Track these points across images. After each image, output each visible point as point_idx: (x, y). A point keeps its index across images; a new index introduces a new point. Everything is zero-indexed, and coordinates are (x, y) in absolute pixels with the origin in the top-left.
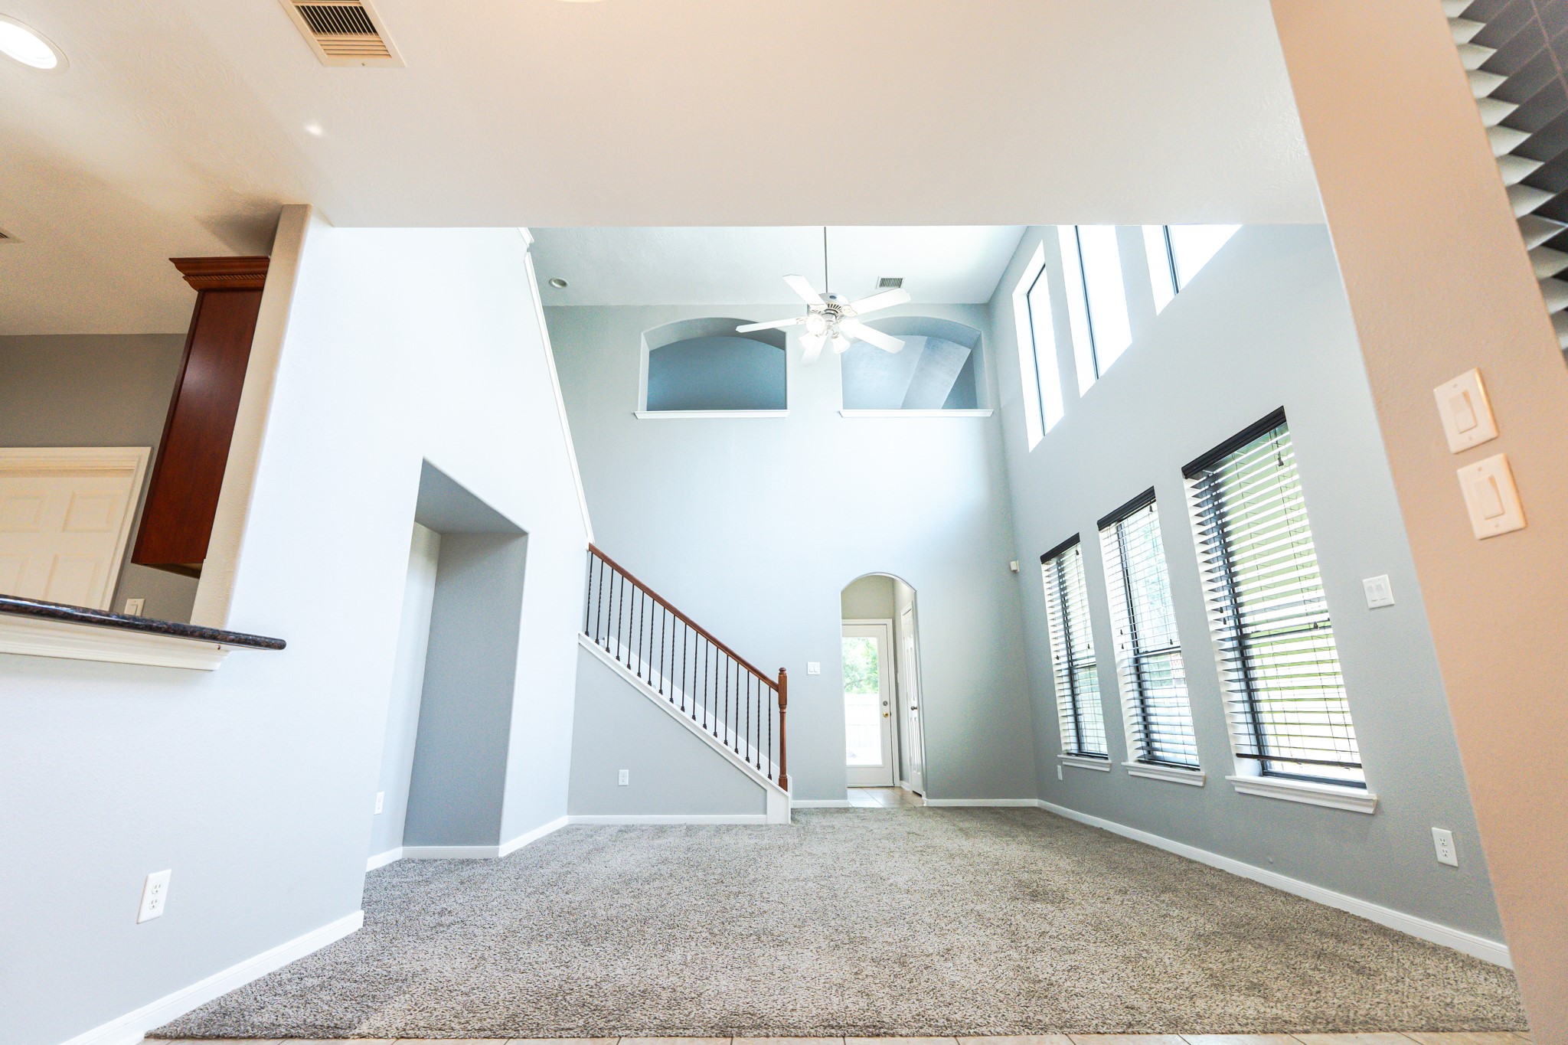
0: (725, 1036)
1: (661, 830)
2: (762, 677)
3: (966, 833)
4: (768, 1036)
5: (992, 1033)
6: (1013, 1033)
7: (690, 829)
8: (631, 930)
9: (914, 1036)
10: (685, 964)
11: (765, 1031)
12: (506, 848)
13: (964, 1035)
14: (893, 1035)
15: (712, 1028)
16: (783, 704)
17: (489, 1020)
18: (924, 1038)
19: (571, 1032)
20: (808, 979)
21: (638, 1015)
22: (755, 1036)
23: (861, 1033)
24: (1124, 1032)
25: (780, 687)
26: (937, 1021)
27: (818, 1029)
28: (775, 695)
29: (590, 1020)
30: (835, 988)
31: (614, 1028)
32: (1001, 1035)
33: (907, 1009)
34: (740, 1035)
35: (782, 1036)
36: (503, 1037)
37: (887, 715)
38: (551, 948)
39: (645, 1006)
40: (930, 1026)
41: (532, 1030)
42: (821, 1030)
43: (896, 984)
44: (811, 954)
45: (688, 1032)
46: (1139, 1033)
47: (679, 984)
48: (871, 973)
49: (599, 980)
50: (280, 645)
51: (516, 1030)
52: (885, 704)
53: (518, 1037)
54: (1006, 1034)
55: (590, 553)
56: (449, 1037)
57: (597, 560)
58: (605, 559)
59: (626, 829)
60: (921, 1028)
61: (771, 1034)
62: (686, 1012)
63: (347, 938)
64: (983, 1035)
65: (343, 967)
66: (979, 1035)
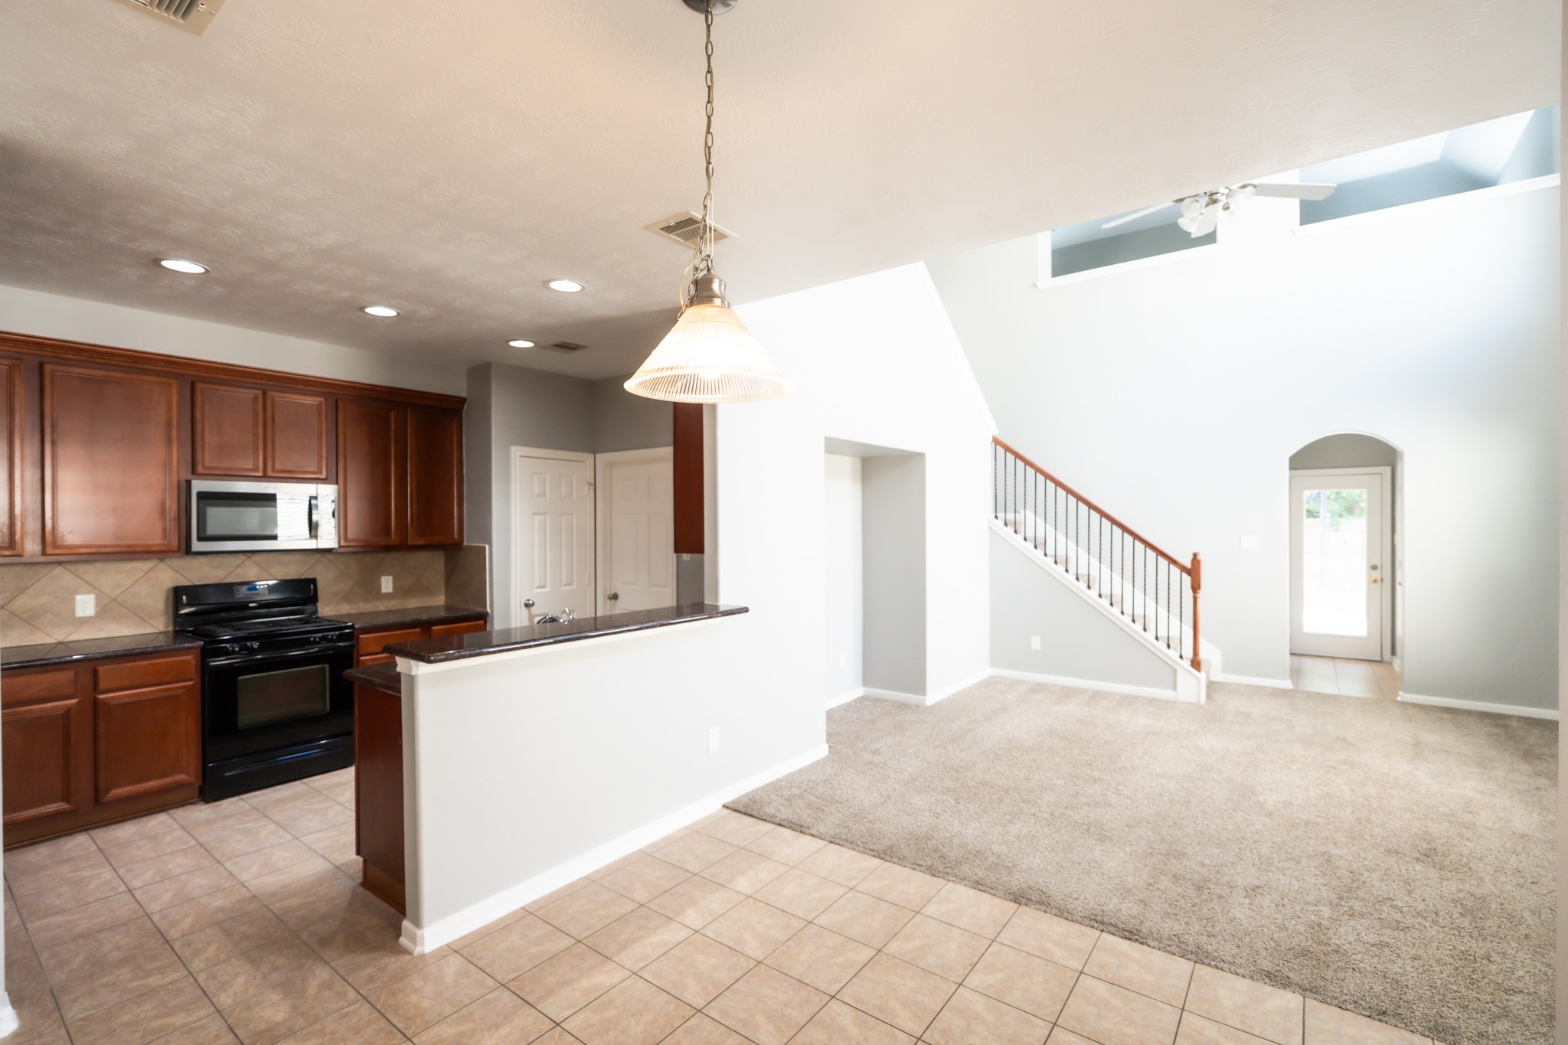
0: (1015, 902)
1: (1068, 693)
2: (1172, 561)
3: (1418, 749)
4: (1045, 912)
5: (1230, 971)
6: (1252, 978)
7: (1096, 696)
8: (994, 797)
9: (1159, 949)
10: (1018, 838)
11: (1045, 908)
12: (931, 698)
13: (1203, 963)
14: (1142, 943)
15: (1010, 893)
16: (1196, 587)
17: (878, 845)
18: (1167, 954)
19: (922, 868)
20: (1106, 877)
21: (966, 869)
22: (1037, 909)
23: (1116, 933)
24: (1369, 1017)
25: (1193, 571)
26: (1188, 946)
27: (1085, 919)
28: (1187, 579)
29: (935, 863)
30: (1122, 891)
31: (948, 874)
32: (1239, 975)
33: (1169, 927)
34: (1026, 905)
35: (1056, 915)
36: (883, 859)
37: (1375, 581)
38: (933, 800)
39: (973, 863)
40: (1179, 947)
41: (899, 859)
42: (1087, 921)
43: (1178, 903)
44: (1123, 855)
45: (992, 891)
46: (1387, 1023)
47: (1006, 853)
48: (1163, 888)
49: (953, 833)
50: (745, 610)
51: (891, 857)
52: (1374, 568)
53: (891, 862)
54: (1244, 976)
55: (994, 444)
56: (854, 850)
57: (1001, 451)
58: (1008, 449)
59: (1039, 687)
60: (1170, 946)
61: (1048, 911)
62: (999, 876)
63: (818, 762)
64: (1221, 969)
65: (812, 784)
66: (1218, 968)
